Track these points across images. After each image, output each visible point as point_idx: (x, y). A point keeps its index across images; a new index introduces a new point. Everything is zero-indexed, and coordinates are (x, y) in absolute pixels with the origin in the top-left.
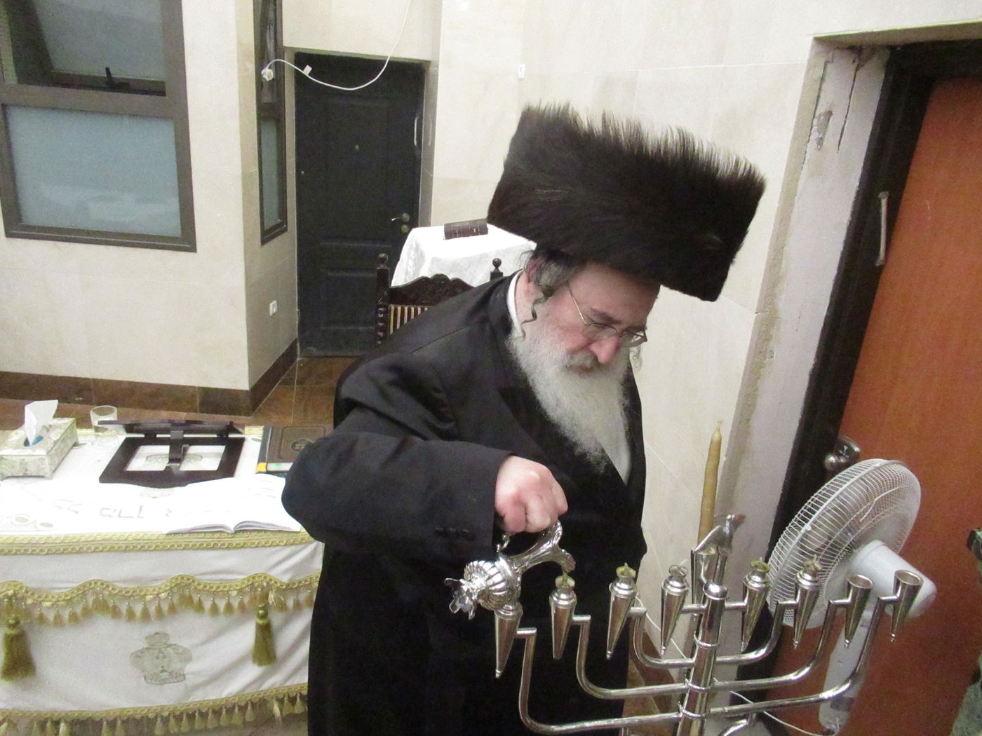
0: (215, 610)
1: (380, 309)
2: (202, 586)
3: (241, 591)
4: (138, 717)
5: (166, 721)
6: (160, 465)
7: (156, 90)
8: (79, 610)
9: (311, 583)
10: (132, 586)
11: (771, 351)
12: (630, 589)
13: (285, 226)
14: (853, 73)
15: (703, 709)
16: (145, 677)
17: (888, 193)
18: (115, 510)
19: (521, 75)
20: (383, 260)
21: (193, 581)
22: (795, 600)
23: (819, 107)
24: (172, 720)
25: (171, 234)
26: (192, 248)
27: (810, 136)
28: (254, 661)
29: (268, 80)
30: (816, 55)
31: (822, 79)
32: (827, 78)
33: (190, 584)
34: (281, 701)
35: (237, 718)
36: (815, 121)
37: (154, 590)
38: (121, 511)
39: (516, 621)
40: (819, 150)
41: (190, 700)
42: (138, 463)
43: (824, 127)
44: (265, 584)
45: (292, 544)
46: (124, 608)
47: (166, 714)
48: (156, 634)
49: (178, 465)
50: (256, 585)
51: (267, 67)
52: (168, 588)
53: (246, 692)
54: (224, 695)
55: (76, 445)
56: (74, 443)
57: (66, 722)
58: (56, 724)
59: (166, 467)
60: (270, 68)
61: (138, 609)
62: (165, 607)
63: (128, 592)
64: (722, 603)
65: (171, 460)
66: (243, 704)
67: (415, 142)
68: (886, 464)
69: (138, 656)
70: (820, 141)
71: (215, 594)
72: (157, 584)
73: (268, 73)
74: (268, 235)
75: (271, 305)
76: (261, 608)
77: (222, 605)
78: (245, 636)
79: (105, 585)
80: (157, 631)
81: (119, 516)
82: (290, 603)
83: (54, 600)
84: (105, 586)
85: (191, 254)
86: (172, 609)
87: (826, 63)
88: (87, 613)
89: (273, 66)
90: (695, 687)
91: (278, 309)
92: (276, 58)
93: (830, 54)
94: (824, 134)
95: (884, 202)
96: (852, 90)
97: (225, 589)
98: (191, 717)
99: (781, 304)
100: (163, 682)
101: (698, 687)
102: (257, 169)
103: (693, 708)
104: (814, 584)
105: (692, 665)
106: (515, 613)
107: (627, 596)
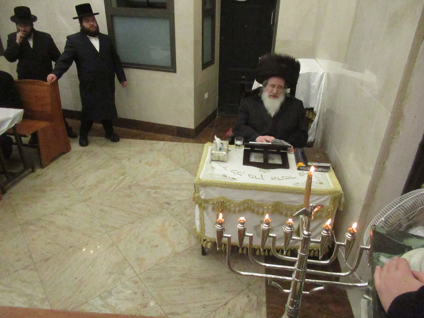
7: (163, 6)
11: (398, 132)
13: (213, 61)
15: (301, 277)
20: (244, 79)
22: (344, 243)
25: (166, 65)
26: (174, 71)
39: (223, 231)
64: (309, 239)
67: (272, 23)
74: (205, 66)
75: (205, 95)
85: (174, 74)
90: (297, 269)
91: (208, 97)
99: (405, 110)
101: (299, 270)
102: (201, 38)
103: (297, 277)
104: (352, 238)
105: (297, 260)
106: (222, 228)
107: (267, 229)
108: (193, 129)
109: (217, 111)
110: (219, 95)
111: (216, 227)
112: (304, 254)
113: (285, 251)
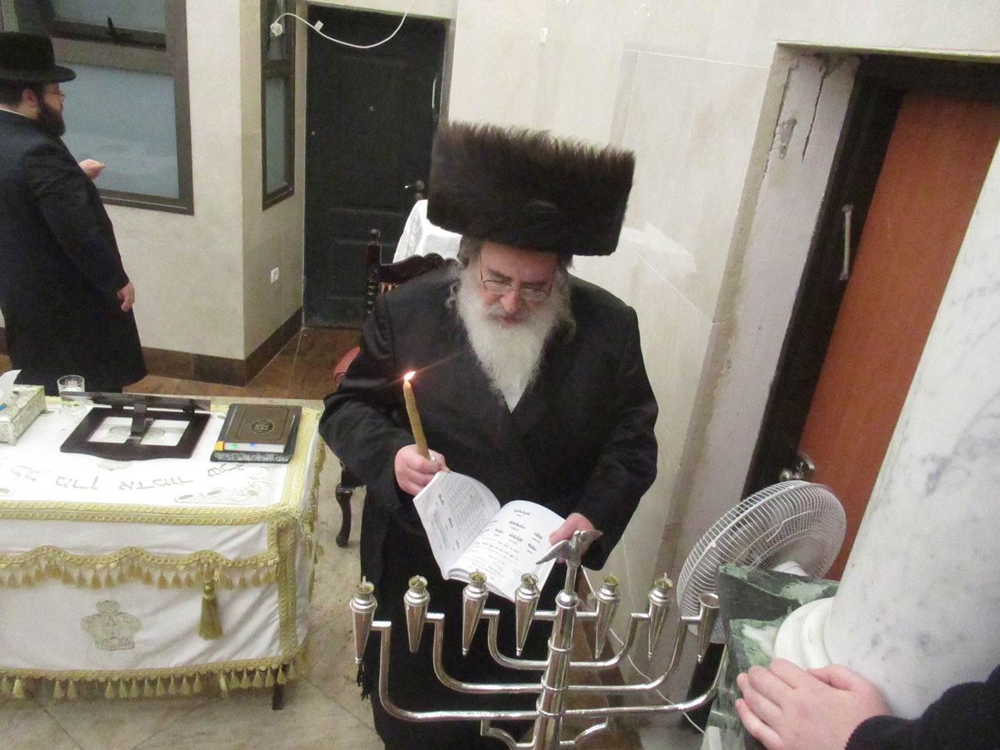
0: (163, 583)
1: (370, 287)
2: (150, 559)
3: (188, 567)
4: (89, 679)
5: (116, 685)
6: (121, 438)
7: (156, 43)
8: (33, 573)
9: (256, 564)
10: (83, 554)
11: (729, 361)
12: (481, 593)
13: (291, 189)
14: (820, 80)
15: (557, 708)
16: (96, 642)
17: (852, 207)
18: (71, 480)
19: (543, 39)
20: (374, 237)
21: (142, 554)
22: (647, 611)
23: (782, 114)
24: (122, 687)
25: (168, 195)
26: (190, 211)
27: (772, 144)
28: (200, 635)
29: (276, 35)
30: (778, 61)
31: (786, 87)
32: (791, 85)
33: (138, 556)
34: (228, 675)
35: (185, 689)
36: (778, 129)
37: (104, 559)
38: (76, 481)
39: (370, 615)
40: (783, 158)
41: (139, 668)
42: (101, 435)
43: (787, 136)
44: (211, 561)
45: (238, 524)
46: (75, 574)
47: (116, 679)
48: (106, 601)
49: (139, 438)
50: (203, 561)
51: (276, 22)
52: (117, 559)
53: (194, 663)
54: (172, 665)
55: (44, 412)
56: (41, 410)
57: (20, 678)
58: (11, 680)
59: (128, 440)
60: (279, 22)
61: (89, 576)
62: (115, 576)
63: (79, 560)
64: (572, 611)
65: (133, 434)
66: (191, 675)
68: (808, 487)
69: (89, 622)
70: (784, 150)
71: (163, 567)
72: (107, 554)
73: (277, 28)
74: (270, 199)
75: (273, 272)
76: (208, 584)
77: (170, 577)
78: (192, 610)
79: (57, 551)
80: (108, 598)
81: (74, 486)
82: (236, 581)
83: (8, 562)
84: (56, 553)
85: (189, 217)
86: (122, 579)
87: (791, 70)
88: (40, 576)
89: (283, 21)
90: (549, 688)
91: (280, 277)
92: (286, 11)
93: (795, 61)
94: (788, 143)
95: (848, 215)
96: (818, 98)
97: (173, 564)
98: (141, 684)
99: (740, 313)
100: (113, 649)
101: (551, 689)
102: (260, 131)
103: (548, 707)
104: (665, 601)
105: (547, 667)
106: (369, 606)
107: (478, 598)
108: (241, 361)
109: (303, 314)
110: (307, 273)
111: (355, 604)
112: (563, 650)
113: (519, 647)
